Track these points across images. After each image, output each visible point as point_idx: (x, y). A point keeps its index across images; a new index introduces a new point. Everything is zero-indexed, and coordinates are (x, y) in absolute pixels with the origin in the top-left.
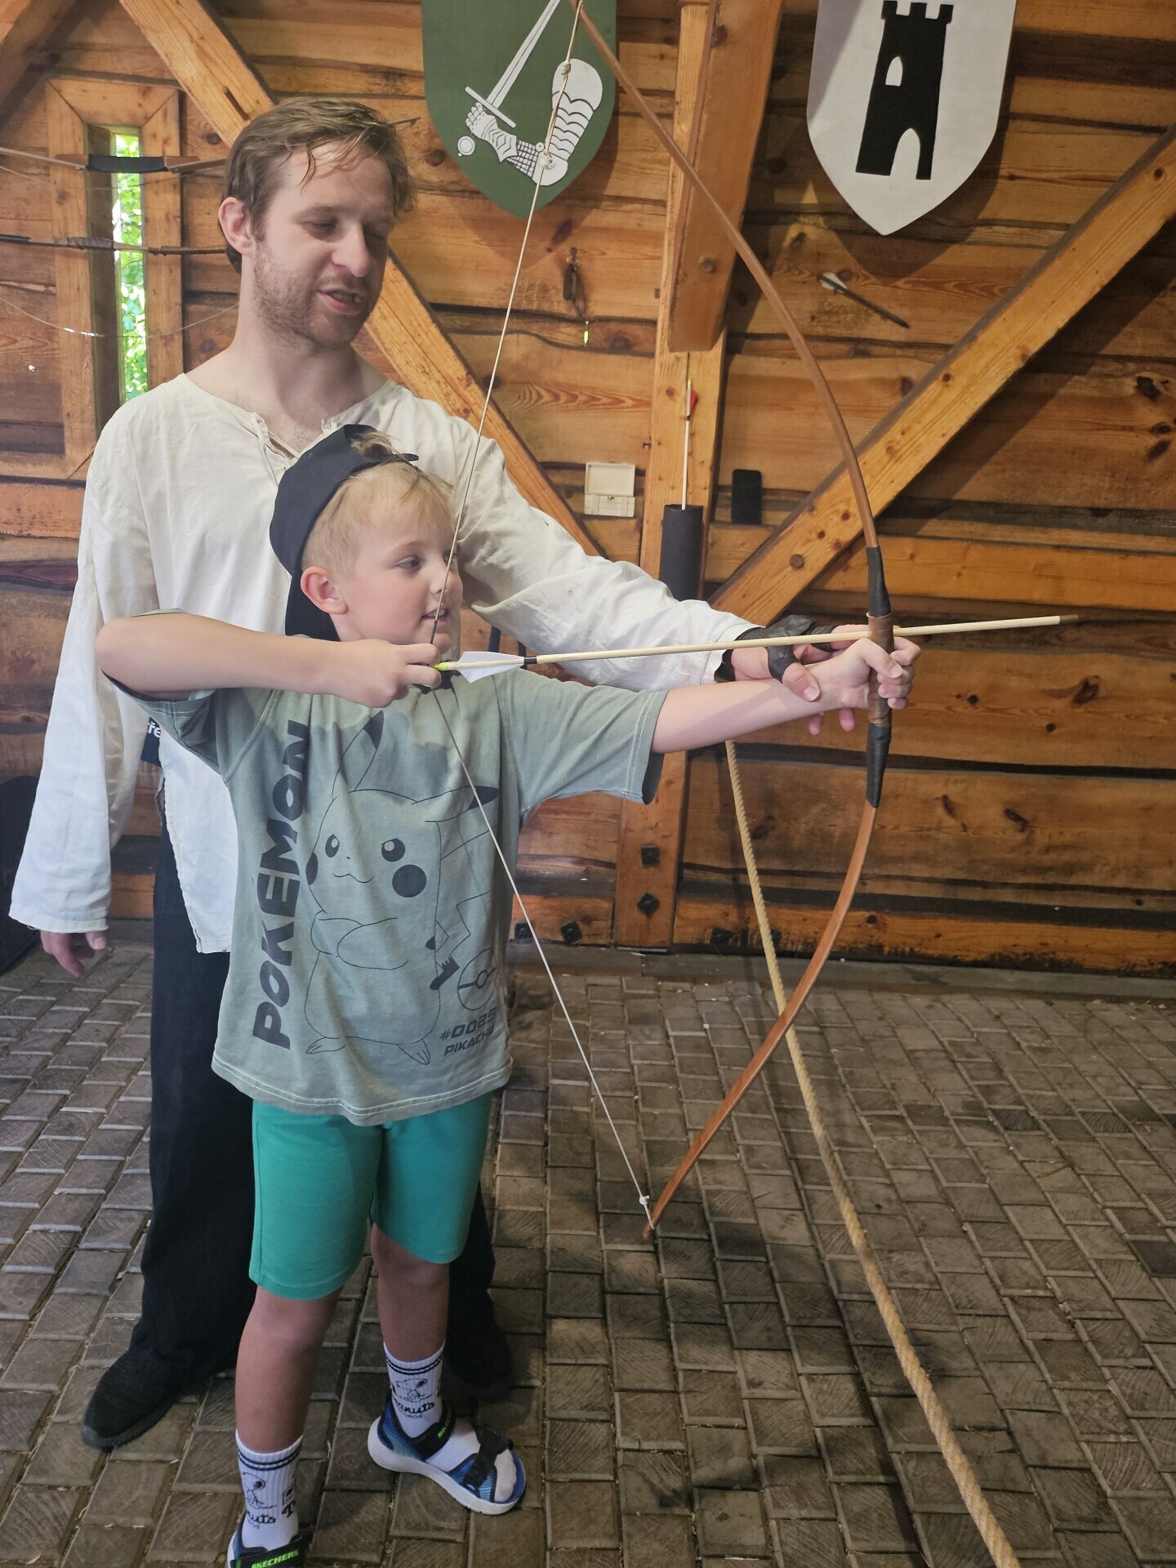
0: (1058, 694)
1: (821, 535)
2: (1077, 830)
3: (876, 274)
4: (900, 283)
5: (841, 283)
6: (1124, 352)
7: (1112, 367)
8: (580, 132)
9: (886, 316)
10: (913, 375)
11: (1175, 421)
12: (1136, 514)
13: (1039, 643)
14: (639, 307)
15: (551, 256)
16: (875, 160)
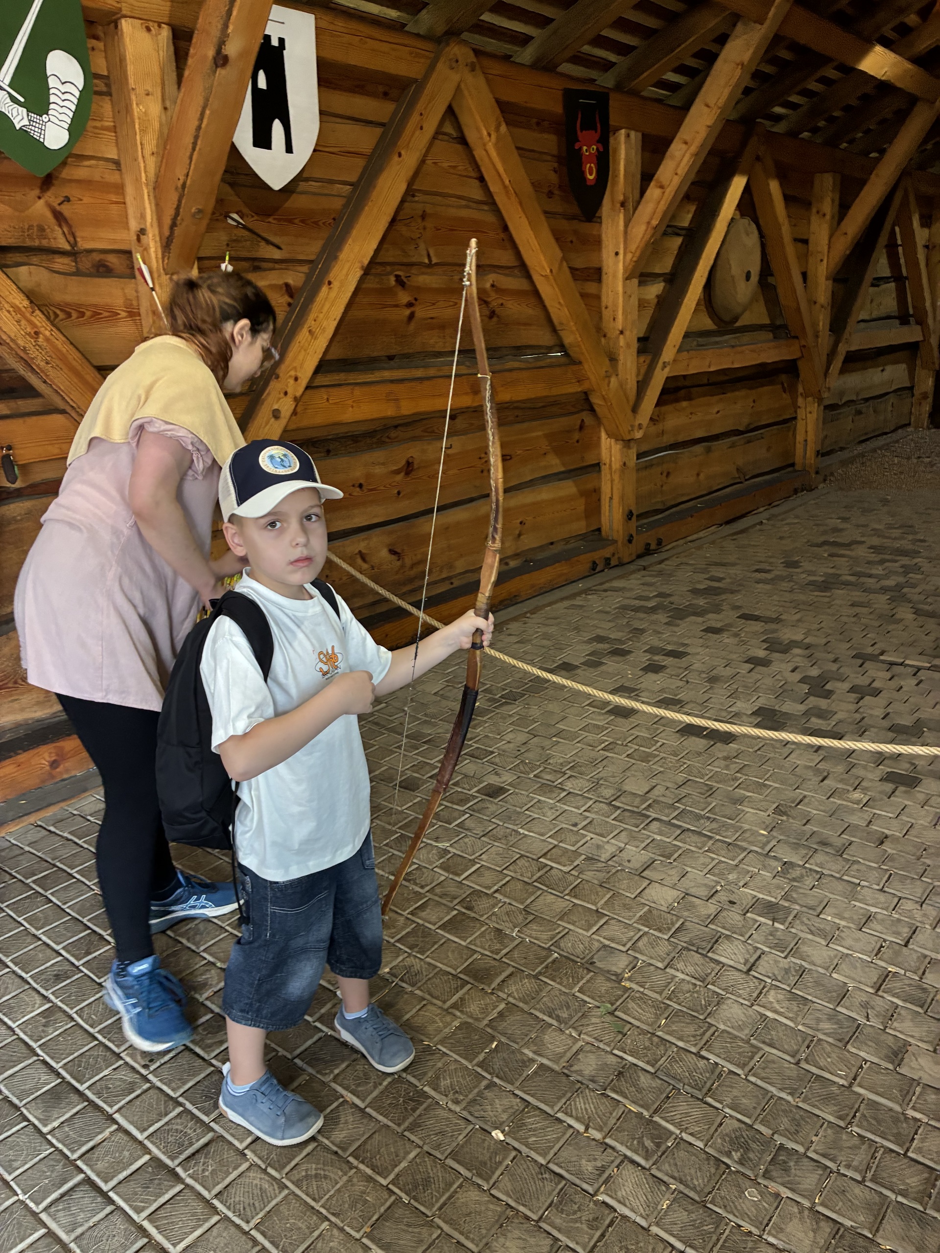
0: (397, 472)
1: (286, 393)
3: (257, 214)
4: (271, 220)
5: (241, 221)
6: (388, 260)
7: (381, 269)
8: (73, 108)
9: (268, 242)
10: (291, 282)
11: (416, 299)
12: (407, 356)
13: (381, 444)
14: (114, 241)
15: (41, 202)
16: (262, 140)
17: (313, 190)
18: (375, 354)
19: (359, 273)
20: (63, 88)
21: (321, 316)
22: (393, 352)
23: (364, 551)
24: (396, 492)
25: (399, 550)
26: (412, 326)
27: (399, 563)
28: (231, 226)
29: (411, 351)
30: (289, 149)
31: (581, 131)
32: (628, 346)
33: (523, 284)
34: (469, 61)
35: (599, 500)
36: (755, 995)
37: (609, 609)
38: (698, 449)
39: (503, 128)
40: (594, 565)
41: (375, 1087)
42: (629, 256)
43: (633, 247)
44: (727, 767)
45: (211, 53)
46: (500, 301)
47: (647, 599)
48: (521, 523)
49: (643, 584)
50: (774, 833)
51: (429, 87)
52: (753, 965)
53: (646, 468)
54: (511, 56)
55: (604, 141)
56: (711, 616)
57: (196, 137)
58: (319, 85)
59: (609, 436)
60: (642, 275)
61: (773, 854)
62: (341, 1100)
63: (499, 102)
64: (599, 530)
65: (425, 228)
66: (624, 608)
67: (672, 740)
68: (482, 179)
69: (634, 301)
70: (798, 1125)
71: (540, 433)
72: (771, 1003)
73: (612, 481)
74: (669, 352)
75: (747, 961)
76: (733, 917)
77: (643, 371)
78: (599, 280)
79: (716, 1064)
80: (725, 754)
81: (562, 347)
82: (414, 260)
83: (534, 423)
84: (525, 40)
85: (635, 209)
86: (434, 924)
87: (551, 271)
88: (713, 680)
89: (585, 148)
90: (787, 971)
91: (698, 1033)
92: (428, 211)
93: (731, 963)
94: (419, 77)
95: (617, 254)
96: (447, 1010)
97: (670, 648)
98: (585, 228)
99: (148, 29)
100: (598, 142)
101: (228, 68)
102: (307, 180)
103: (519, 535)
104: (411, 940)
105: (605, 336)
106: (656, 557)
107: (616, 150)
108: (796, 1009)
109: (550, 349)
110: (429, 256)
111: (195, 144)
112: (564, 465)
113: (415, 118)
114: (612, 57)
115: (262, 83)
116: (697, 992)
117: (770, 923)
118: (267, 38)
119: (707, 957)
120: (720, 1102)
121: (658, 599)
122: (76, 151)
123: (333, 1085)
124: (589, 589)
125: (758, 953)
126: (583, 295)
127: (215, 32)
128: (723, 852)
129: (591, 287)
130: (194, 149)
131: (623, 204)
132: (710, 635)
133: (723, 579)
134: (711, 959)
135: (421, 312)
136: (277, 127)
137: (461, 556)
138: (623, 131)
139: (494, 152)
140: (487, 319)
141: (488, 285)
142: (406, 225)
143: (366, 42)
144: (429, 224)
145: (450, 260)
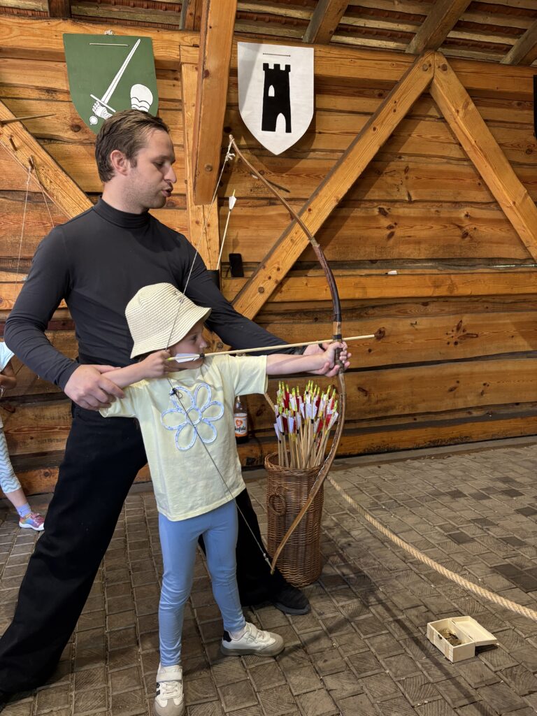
1: (270, 278)
2: (387, 392)
3: (274, 172)
6: (372, 198)
7: (368, 205)
9: (280, 188)
11: (396, 224)
12: (386, 261)
13: (360, 317)
14: (177, 189)
16: (269, 125)
18: (358, 259)
20: (140, 104)
22: (373, 258)
24: (367, 349)
25: (367, 389)
26: (392, 240)
27: (366, 398)
28: (255, 179)
29: (389, 258)
30: (288, 130)
33: (495, 215)
34: (441, 64)
39: (472, 106)
46: (473, 227)
48: (485, 384)
51: (404, 84)
63: (469, 90)
65: (407, 178)
68: (458, 144)
71: (508, 321)
81: (533, 260)
82: (396, 198)
83: (502, 314)
87: (514, 203)
94: (396, 79)
99: (197, 69)
103: (482, 393)
112: (532, 346)
113: (390, 105)
115: (272, 92)
135: (399, 232)
136: (281, 119)
137: (424, 401)
139: (461, 123)
140: (459, 238)
141: (462, 215)
142: (392, 176)
143: (355, 62)
144: (411, 175)
145: (428, 198)
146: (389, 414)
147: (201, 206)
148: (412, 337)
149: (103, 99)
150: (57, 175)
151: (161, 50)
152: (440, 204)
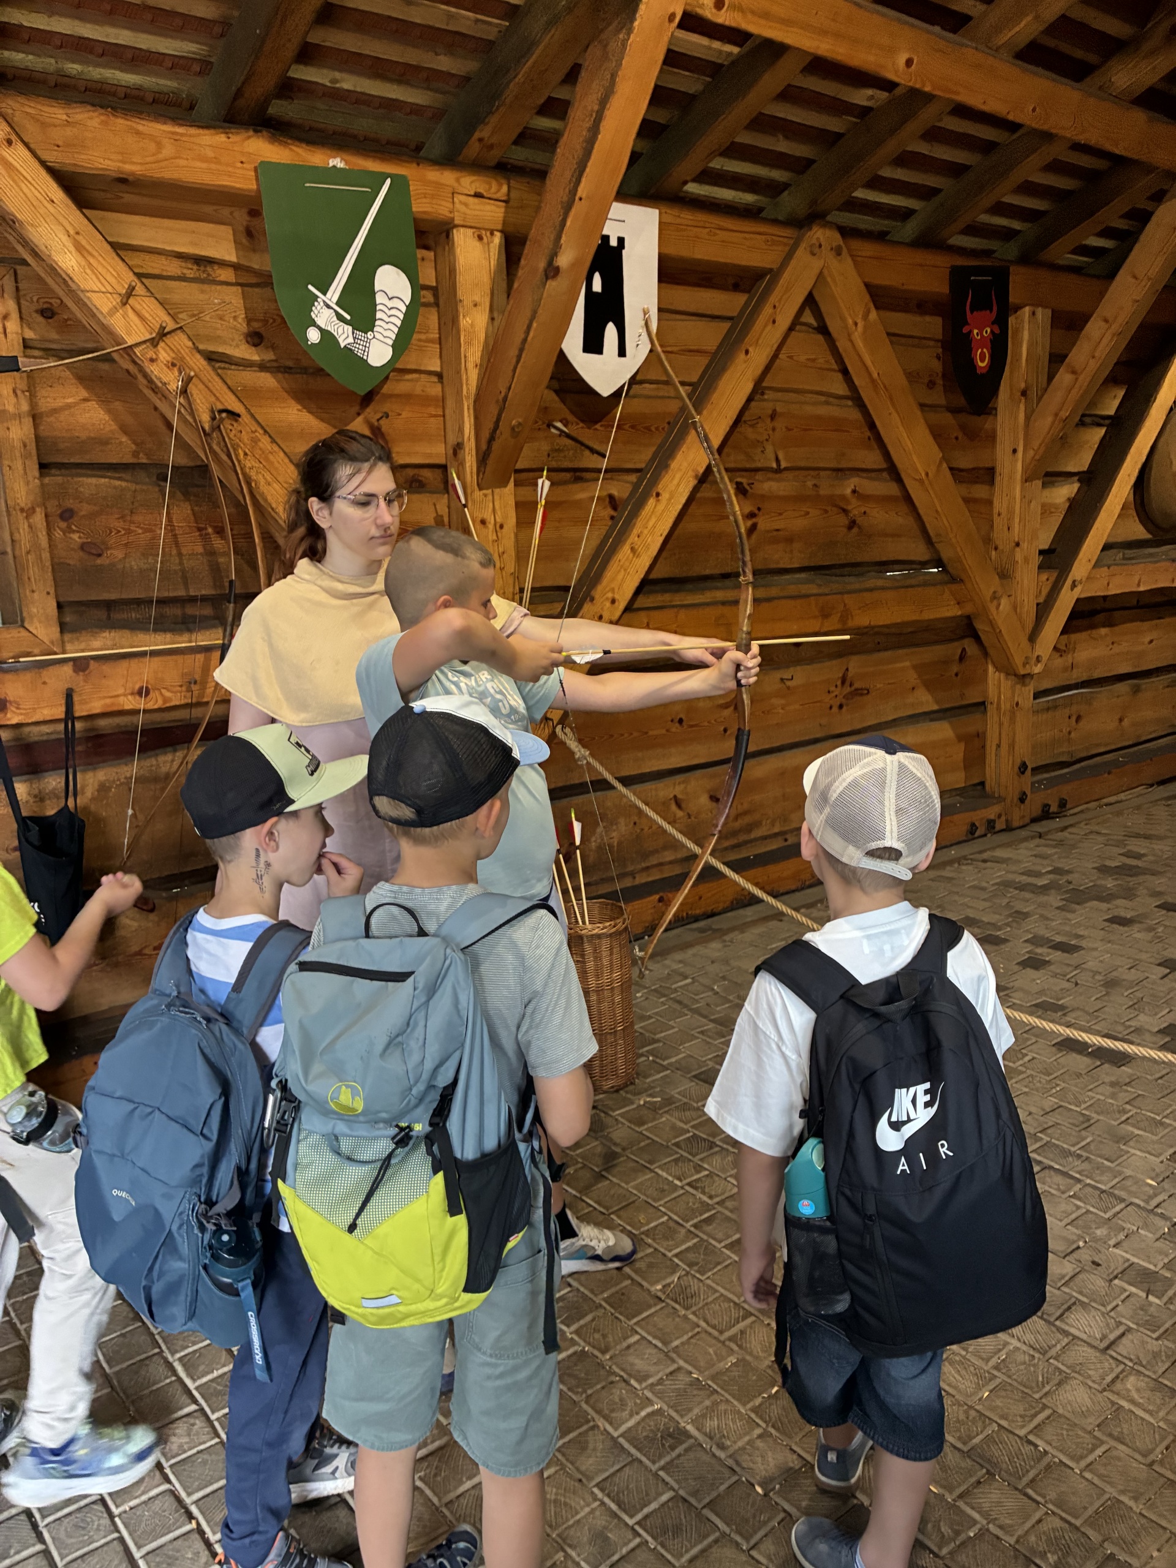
0: (725, 706)
3: (583, 421)
4: (598, 426)
5: (565, 429)
8: (399, 323)
9: (591, 450)
10: (615, 493)
11: (759, 509)
14: (430, 455)
15: (360, 419)
16: (593, 344)
17: (646, 392)
18: (707, 571)
19: (693, 482)
20: (390, 304)
21: (646, 532)
22: (728, 569)
23: (679, 796)
24: (722, 729)
26: (753, 539)
28: (554, 435)
30: (622, 353)
31: (972, 312)
32: (1026, 560)
33: (893, 489)
34: (834, 245)
35: (984, 747)
36: (1109, 1379)
37: (984, 884)
38: (1123, 687)
39: (873, 315)
40: (973, 828)
41: (631, 1416)
42: (1031, 453)
43: (1036, 444)
44: (1113, 1096)
45: (542, 265)
46: (863, 510)
47: (1038, 875)
49: (1035, 856)
50: (1166, 1185)
51: (786, 275)
52: (1113, 1343)
53: (1048, 709)
54: (887, 233)
55: (1002, 322)
56: (1120, 902)
57: (521, 350)
58: (660, 281)
59: (997, 669)
60: (1048, 474)
61: (1159, 1211)
62: (592, 1424)
63: (867, 286)
64: (982, 784)
65: (774, 429)
66: (1007, 884)
67: (1047, 1056)
68: (845, 372)
69: (1035, 507)
70: (1138, 1535)
71: (907, 664)
72: (1128, 1391)
73: (1001, 725)
74: (1081, 568)
75: (1104, 1337)
76: (1096, 1282)
77: (1045, 591)
78: (991, 482)
79: (1046, 1452)
80: (1113, 1079)
81: (938, 562)
82: (759, 465)
83: (901, 652)
84: (906, 214)
85: (1039, 399)
86: (720, 1242)
87: (927, 474)
88: (1111, 984)
89: (976, 331)
90: (1156, 1355)
91: (1029, 1413)
92: (778, 409)
93: (1084, 1337)
94: (775, 266)
95: (1015, 451)
96: (723, 1343)
97: (1059, 939)
98: (974, 421)
99: (480, 238)
100: (993, 323)
101: (559, 278)
102: (641, 382)
104: (691, 1256)
105: (996, 549)
106: (1058, 823)
107: (1017, 331)
108: (1158, 1402)
109: (925, 564)
110: (777, 460)
111: (519, 357)
112: (937, 702)
113: (767, 311)
114: (1016, 225)
115: (597, 286)
116: (1034, 1365)
117: (1143, 1295)
118: (606, 238)
119: (1055, 1326)
120: (1044, 1497)
121: (1051, 876)
122: (399, 366)
123: (584, 1406)
124: (965, 858)
125: (1122, 1329)
126: (967, 501)
127: (548, 243)
128: (1093, 1201)
129: (980, 491)
130: (518, 362)
131: (1024, 393)
132: (1115, 926)
133: (1144, 855)
134: (1059, 1329)
135: (763, 523)
136: (611, 330)
138: (1027, 309)
139: (860, 344)
140: (845, 530)
141: (848, 491)
142: (752, 426)
143: (715, 235)
144: (780, 424)
145: (803, 464)
146: (753, 836)
147: (489, 491)
148: (783, 702)
149: (329, 294)
150: (255, 441)
151: (424, 200)
152: (816, 472)
